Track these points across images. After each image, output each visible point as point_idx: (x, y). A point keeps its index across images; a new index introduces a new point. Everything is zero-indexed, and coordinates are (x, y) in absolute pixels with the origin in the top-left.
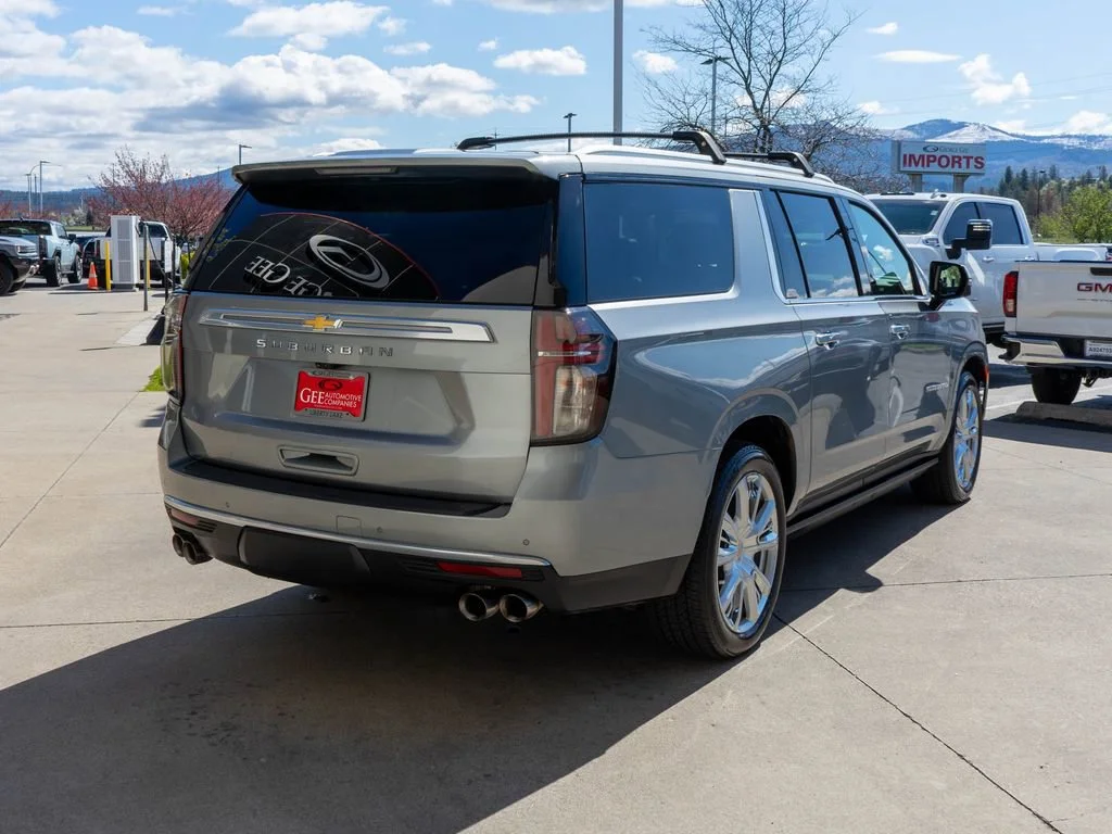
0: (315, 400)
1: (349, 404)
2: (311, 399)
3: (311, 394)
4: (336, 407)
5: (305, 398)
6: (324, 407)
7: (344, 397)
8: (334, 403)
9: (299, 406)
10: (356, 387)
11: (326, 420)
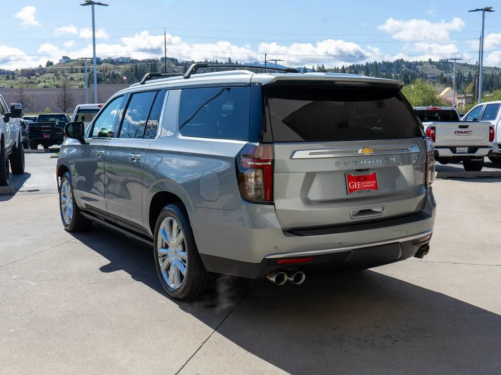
0: (357, 186)
1: (372, 185)
2: (355, 186)
3: (354, 184)
4: (366, 188)
5: (352, 187)
6: (361, 189)
7: (369, 183)
8: (365, 186)
9: (351, 191)
10: (373, 177)
11: (364, 194)
